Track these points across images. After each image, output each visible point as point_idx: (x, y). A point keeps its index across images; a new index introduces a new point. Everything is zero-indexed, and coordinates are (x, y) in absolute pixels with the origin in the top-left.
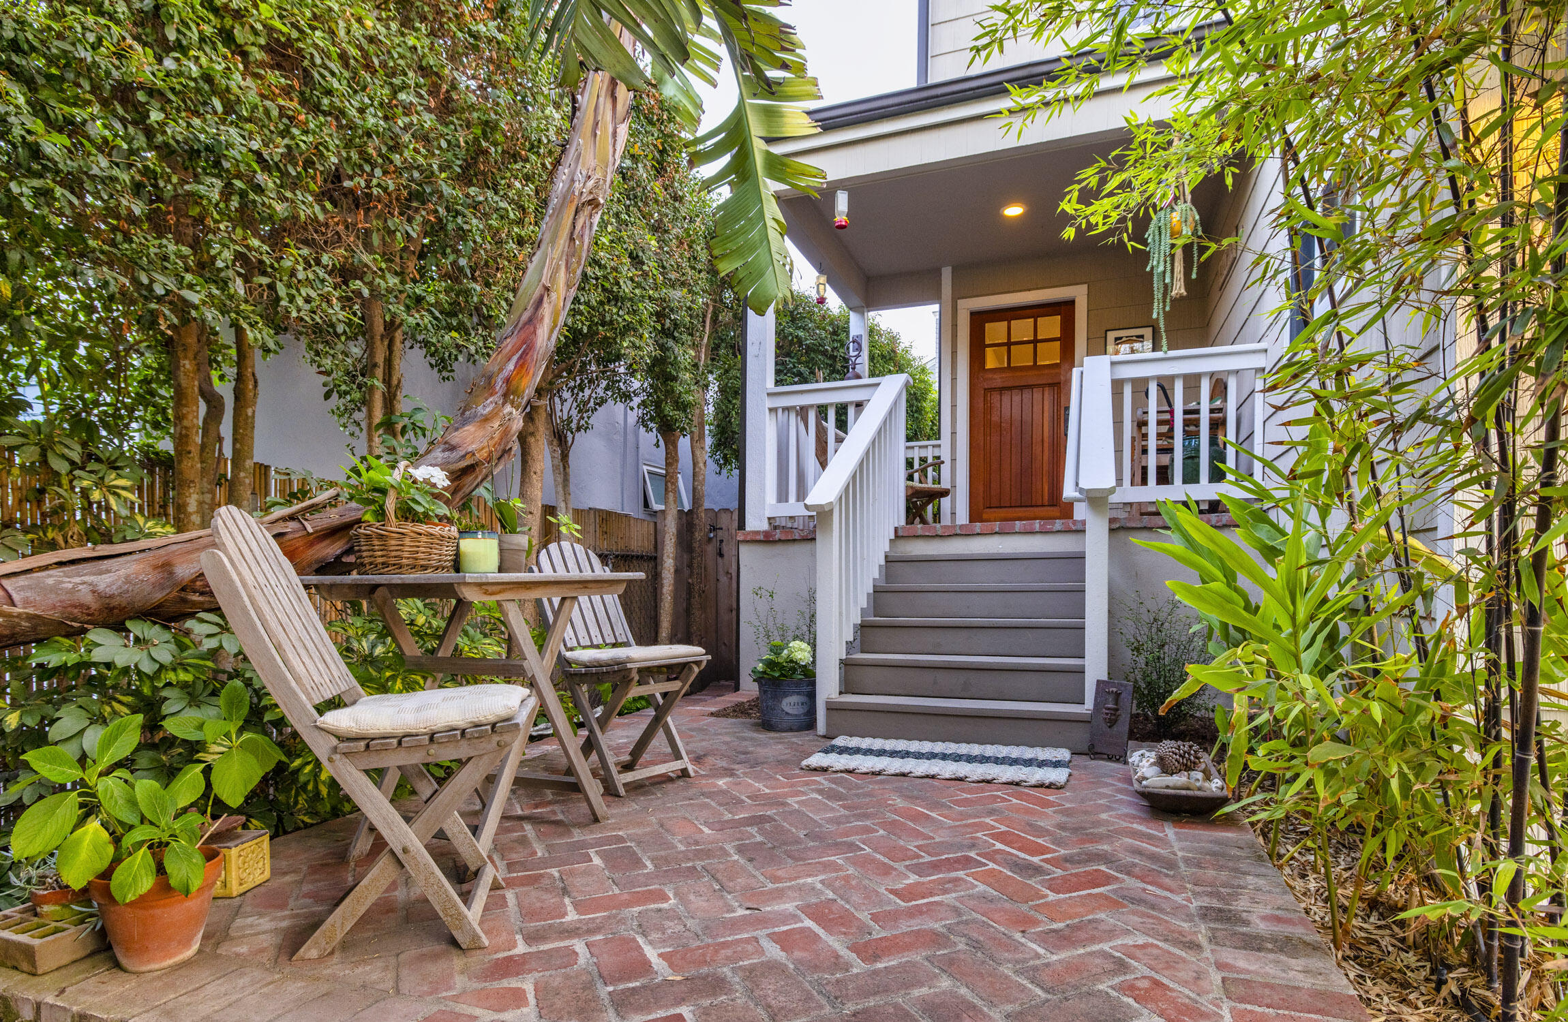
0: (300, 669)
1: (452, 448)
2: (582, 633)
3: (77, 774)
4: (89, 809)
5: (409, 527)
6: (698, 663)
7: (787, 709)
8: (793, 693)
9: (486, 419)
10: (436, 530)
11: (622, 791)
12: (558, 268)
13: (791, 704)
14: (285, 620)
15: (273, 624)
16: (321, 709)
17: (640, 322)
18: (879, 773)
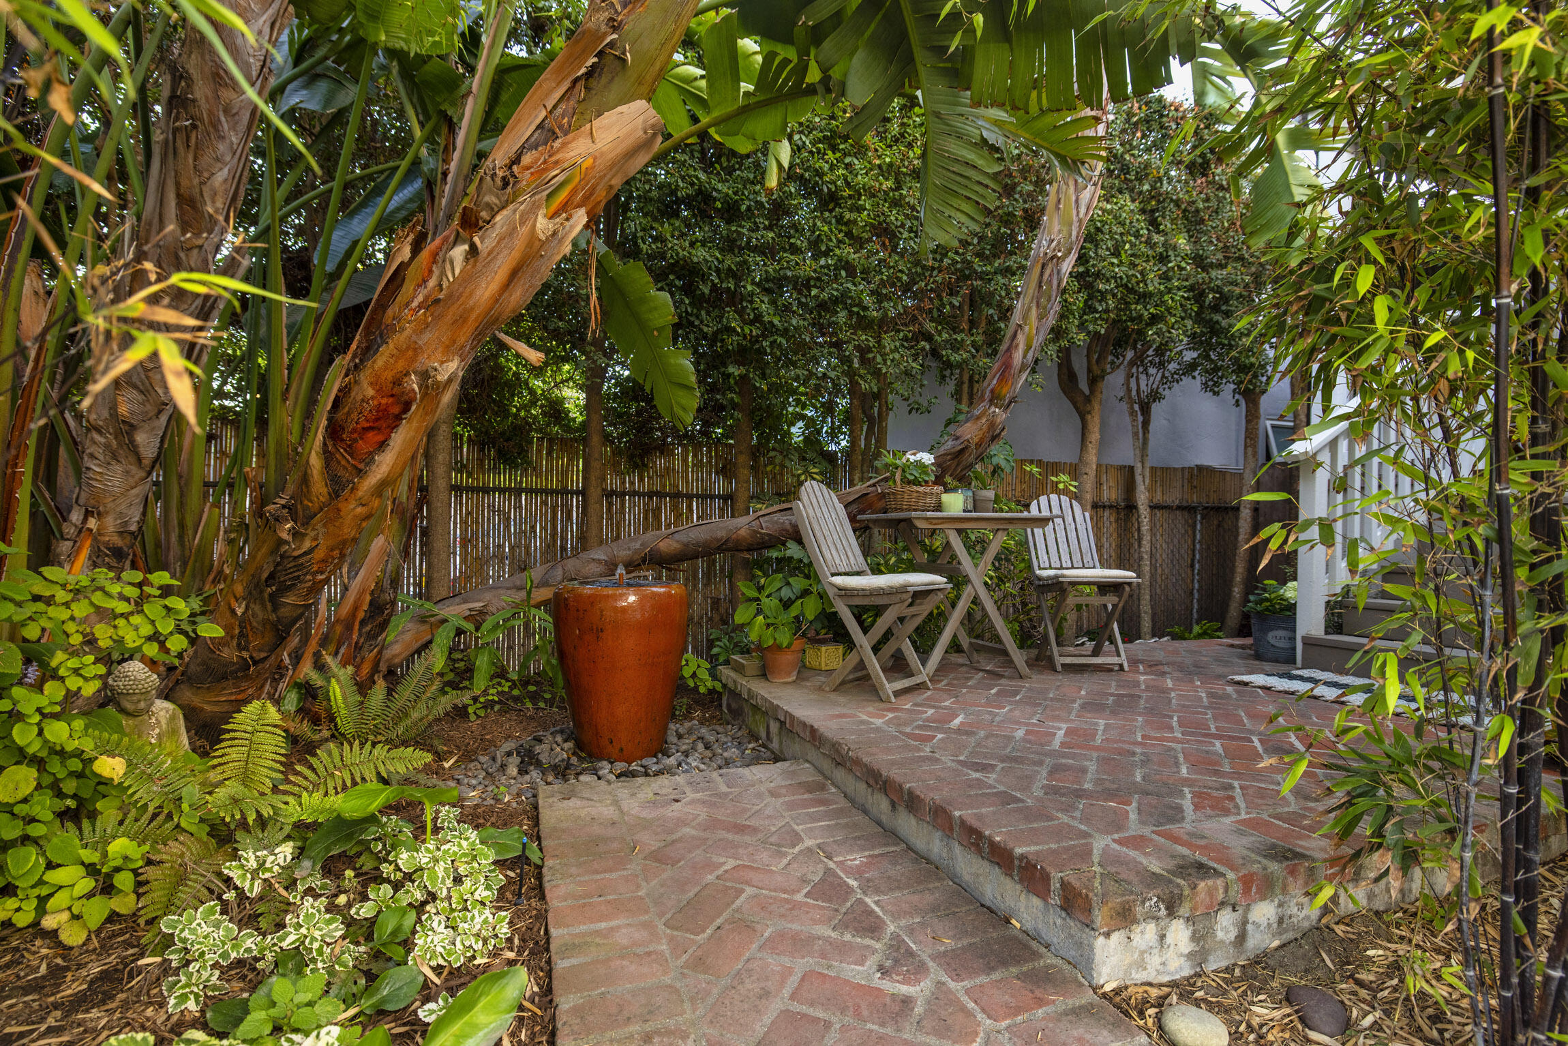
0: (828, 556)
1: (957, 438)
2: (1054, 559)
3: (756, 595)
4: (759, 612)
5: (907, 488)
6: (1130, 584)
7: (1272, 641)
8: (1279, 628)
9: (978, 418)
10: (922, 489)
11: (1059, 668)
12: (1029, 309)
13: (1276, 637)
14: (827, 533)
15: (818, 534)
16: (833, 575)
17: (1168, 309)
18: (1293, 693)
